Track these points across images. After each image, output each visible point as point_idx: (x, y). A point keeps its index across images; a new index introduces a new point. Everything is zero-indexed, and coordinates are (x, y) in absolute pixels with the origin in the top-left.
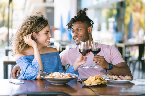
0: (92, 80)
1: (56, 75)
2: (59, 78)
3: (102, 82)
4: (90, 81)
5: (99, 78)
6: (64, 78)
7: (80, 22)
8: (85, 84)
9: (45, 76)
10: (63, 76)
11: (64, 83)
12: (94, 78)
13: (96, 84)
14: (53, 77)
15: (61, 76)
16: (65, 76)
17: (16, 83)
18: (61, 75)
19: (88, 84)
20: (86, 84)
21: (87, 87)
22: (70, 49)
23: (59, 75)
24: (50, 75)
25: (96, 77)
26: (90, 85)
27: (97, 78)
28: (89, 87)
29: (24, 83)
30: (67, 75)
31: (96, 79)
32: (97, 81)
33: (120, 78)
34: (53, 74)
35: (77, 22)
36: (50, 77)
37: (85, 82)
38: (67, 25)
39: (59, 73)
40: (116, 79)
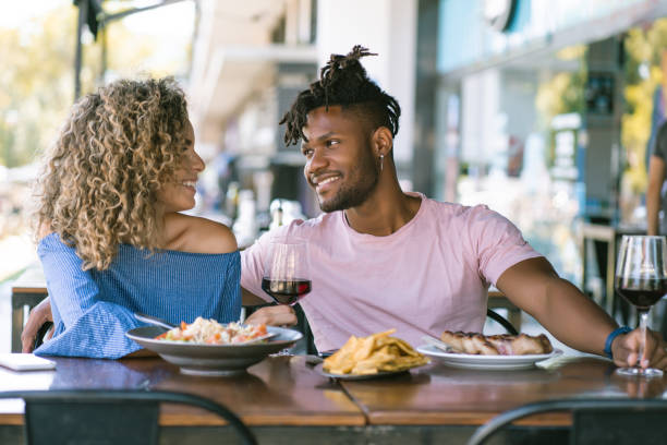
0: (356, 356)
1: (202, 331)
2: (214, 343)
3: (405, 363)
4: (351, 358)
5: (392, 345)
6: (235, 341)
8: (328, 371)
9: (152, 338)
10: (232, 334)
11: (238, 364)
12: (368, 342)
13: (372, 368)
14: (187, 339)
15: (225, 336)
16: (244, 332)
17: (17, 368)
18: (222, 330)
19: (338, 372)
20: (332, 371)
21: (336, 383)
22: (295, 226)
23: (216, 332)
24: (174, 331)
25: (375, 341)
26: (346, 376)
27: (379, 344)
28: (343, 383)
29: (54, 370)
30: (252, 330)
31: (375, 349)
32: (382, 357)
33: (492, 347)
34: (188, 327)
35: (323, 109)
36: (175, 339)
37: (327, 363)
38: (281, 123)
39: (214, 322)
40: (479, 353)
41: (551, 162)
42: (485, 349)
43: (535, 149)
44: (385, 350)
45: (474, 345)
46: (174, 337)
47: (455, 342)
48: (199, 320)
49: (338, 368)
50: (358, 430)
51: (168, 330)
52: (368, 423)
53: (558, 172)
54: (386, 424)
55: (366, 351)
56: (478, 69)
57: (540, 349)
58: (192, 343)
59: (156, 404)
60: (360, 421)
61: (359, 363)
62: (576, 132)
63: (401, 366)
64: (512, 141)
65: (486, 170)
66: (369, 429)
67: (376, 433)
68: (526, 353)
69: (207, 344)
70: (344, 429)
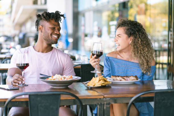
0: (95, 82)
1: (57, 78)
2: (61, 80)
3: (106, 83)
4: (94, 83)
6: (65, 80)
9: (45, 79)
10: (64, 78)
11: (66, 85)
13: (100, 85)
14: (54, 80)
15: (63, 78)
16: (67, 77)
18: (62, 77)
19: (92, 86)
20: (90, 86)
23: (61, 78)
24: (50, 78)
25: (99, 79)
26: (94, 87)
27: (100, 79)
30: (69, 77)
31: (100, 80)
32: (101, 82)
33: (124, 79)
34: (54, 77)
36: (51, 80)
39: (60, 75)
40: (121, 80)
41: (109, 32)
42: (123, 79)
43: (105, 30)
44: (102, 80)
45: (120, 79)
47: (114, 78)
50: (102, 99)
52: (104, 98)
53: (111, 36)
54: (108, 98)
55: (98, 81)
57: (136, 79)
59: (60, 95)
60: (102, 97)
64: (99, 28)
65: (92, 35)
66: (104, 99)
67: (106, 100)
68: (133, 80)
69: (59, 80)
70: (99, 99)
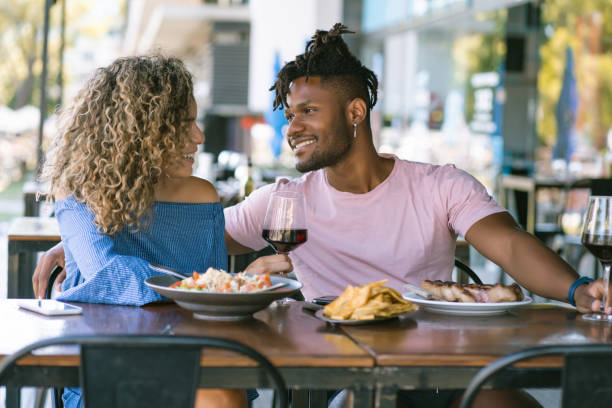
0: (354, 302)
1: (214, 281)
2: (225, 292)
3: (397, 308)
4: (349, 305)
5: (385, 294)
6: (243, 290)
7: (317, 79)
8: (329, 317)
9: (167, 286)
10: (241, 283)
11: (247, 310)
12: (364, 292)
13: (369, 314)
14: (200, 288)
15: (234, 284)
16: (251, 281)
17: (47, 313)
18: (231, 279)
19: (339, 318)
20: (333, 317)
21: (337, 328)
22: (282, 185)
23: (227, 281)
24: (188, 281)
25: (370, 291)
26: (347, 321)
27: (375, 292)
28: (343, 328)
29: (80, 314)
30: (257, 279)
31: (371, 298)
32: (377, 305)
33: (470, 295)
34: (200, 276)
35: (303, 79)
36: (189, 288)
37: (327, 309)
38: (271, 89)
39: (224, 273)
40: (457, 301)
41: (470, 116)
42: (464, 297)
43: (454, 103)
44: (379, 298)
45: (453, 294)
46: (189, 285)
47: (435, 290)
48: (210, 270)
49: (338, 314)
50: (367, 370)
51: (181, 279)
52: (376, 365)
53: (476, 125)
54: (391, 366)
55: (362, 299)
56: (401, 30)
57: (513, 297)
58: (205, 291)
59: (198, 349)
60: (369, 363)
61: (358, 310)
62: (494, 89)
63: (393, 312)
64: (433, 97)
65: (408, 122)
66: (377, 370)
67: (383, 373)
68: (502, 301)
69: (219, 292)
70: (354, 370)
